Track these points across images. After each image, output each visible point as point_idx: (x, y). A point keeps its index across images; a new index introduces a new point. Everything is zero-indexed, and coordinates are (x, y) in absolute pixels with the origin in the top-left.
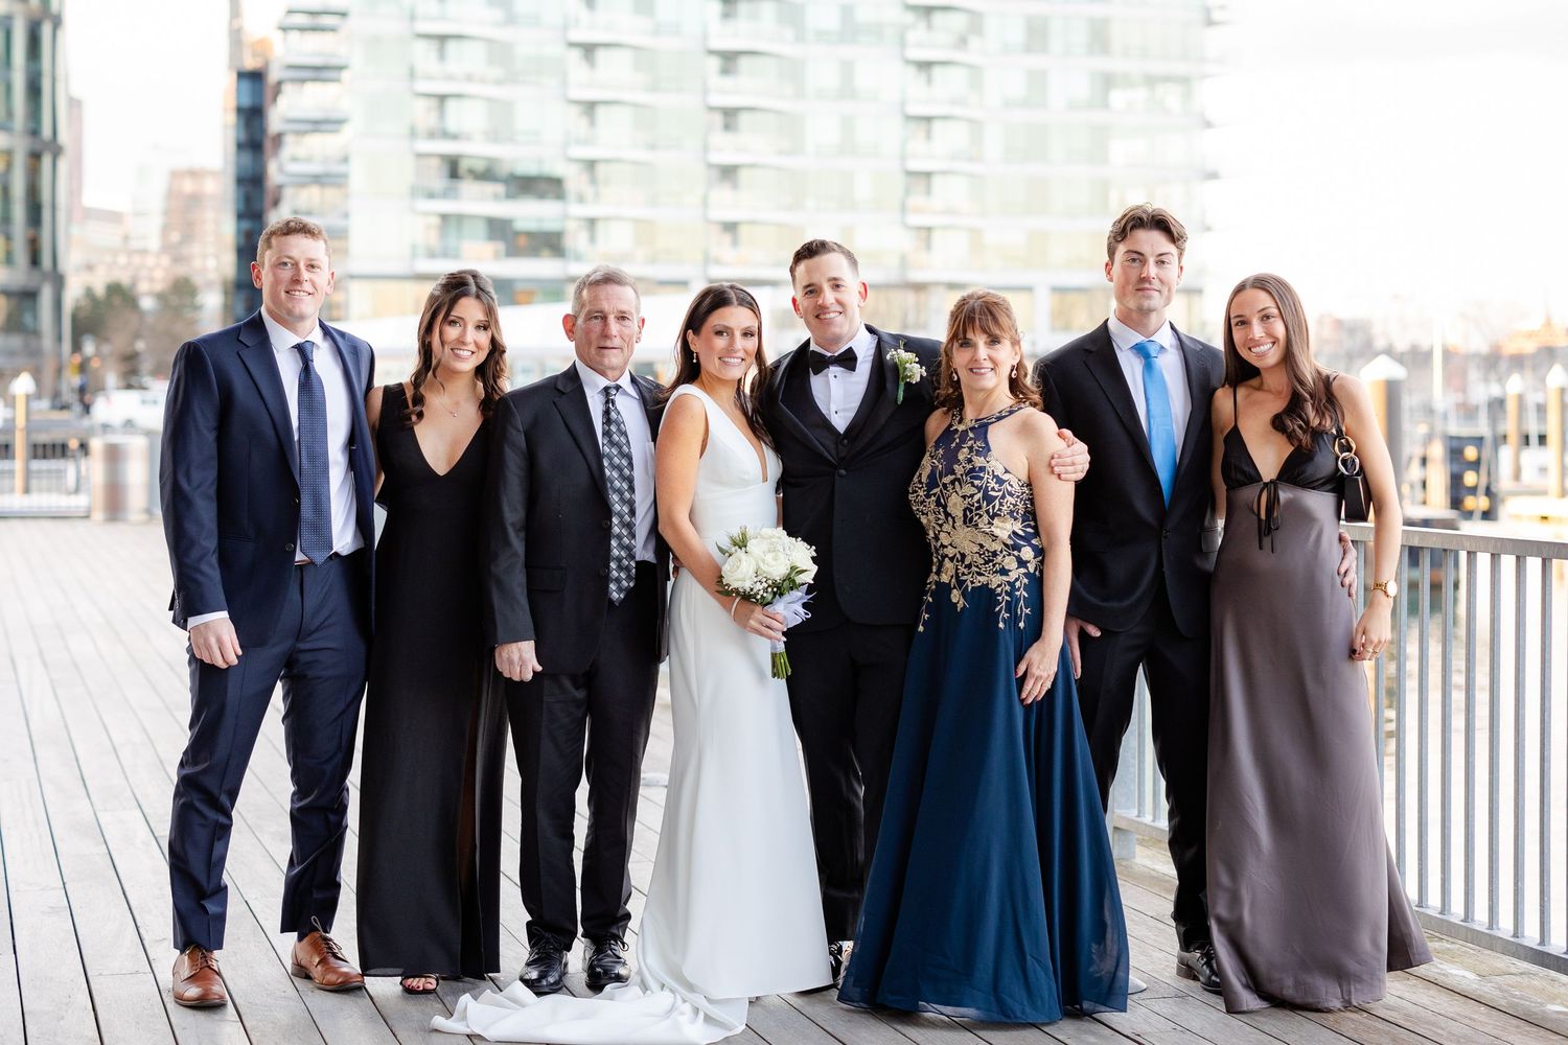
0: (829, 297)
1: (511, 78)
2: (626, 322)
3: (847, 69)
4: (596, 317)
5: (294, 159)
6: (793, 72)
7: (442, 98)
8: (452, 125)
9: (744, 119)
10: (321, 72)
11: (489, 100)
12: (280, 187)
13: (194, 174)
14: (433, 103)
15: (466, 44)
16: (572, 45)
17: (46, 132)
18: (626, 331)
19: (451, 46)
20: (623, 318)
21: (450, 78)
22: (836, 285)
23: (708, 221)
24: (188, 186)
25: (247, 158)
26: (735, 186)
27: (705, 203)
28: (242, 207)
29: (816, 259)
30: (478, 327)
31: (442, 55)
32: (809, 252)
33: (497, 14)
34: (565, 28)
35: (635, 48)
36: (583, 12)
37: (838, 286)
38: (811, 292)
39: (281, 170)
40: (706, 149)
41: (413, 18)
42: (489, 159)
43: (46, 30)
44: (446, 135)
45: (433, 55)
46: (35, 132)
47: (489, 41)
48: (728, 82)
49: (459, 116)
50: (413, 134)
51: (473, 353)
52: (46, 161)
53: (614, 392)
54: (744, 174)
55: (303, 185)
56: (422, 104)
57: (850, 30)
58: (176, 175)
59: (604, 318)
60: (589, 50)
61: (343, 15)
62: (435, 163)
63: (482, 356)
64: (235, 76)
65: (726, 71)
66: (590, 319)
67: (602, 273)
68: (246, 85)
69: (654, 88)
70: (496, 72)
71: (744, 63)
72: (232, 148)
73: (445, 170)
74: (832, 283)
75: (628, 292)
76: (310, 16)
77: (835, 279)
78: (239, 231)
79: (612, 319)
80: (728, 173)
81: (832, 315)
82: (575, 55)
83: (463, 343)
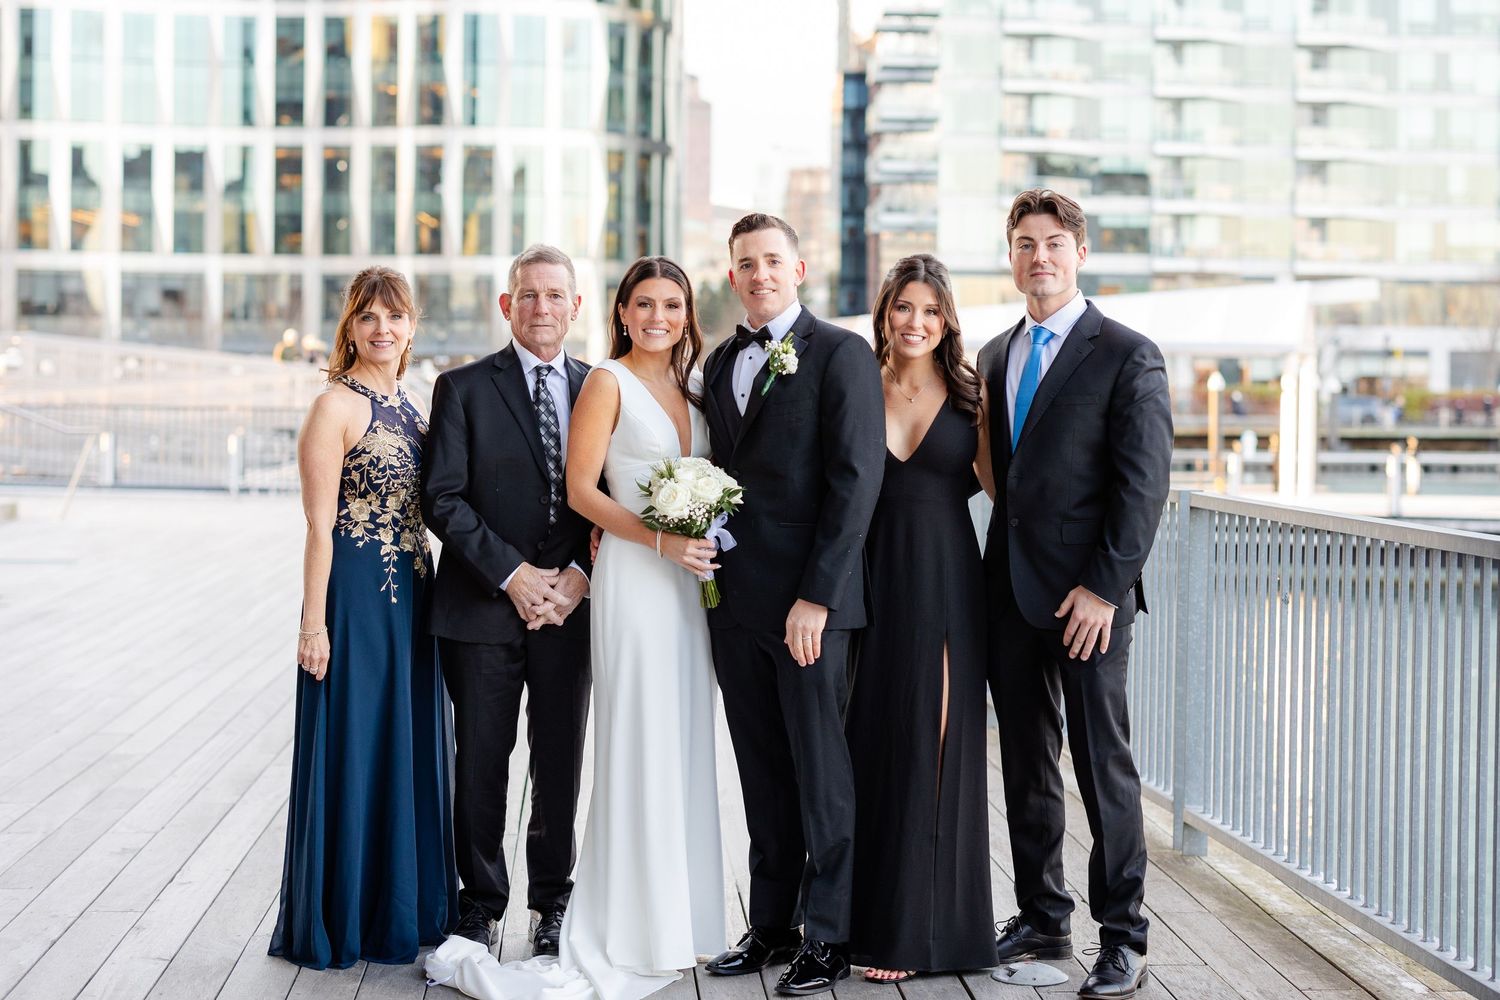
0: (764, 272)
1: (1099, 76)
2: (559, 300)
3: (1442, 61)
4: (528, 296)
5: (889, 158)
6: (1385, 65)
7: (1030, 96)
8: (1039, 123)
9: (1334, 114)
10: (916, 73)
11: (1077, 98)
12: (879, 185)
13: (811, 173)
14: (1021, 101)
15: (1055, 44)
16: (1160, 42)
17: (656, 133)
18: (558, 309)
19: (1040, 45)
20: (556, 296)
21: (1039, 76)
22: (773, 260)
23: (1295, 216)
24: (806, 185)
25: (852, 158)
26: (1324, 181)
27: (1293, 198)
28: (847, 204)
29: (755, 234)
30: (928, 311)
31: (1030, 54)
32: (748, 225)
33: (1085, 13)
34: (1153, 25)
35: (1223, 44)
36: (1172, 10)
37: (774, 262)
38: (747, 266)
39: (878, 170)
40: (1294, 144)
41: (1002, 17)
42: (1075, 156)
43: (657, 37)
44: (1033, 132)
45: (1022, 54)
46: (645, 134)
47: (1076, 39)
48: (1317, 77)
49: (1046, 114)
50: (1002, 132)
51: (924, 338)
52: (656, 161)
53: (545, 372)
54: (1333, 170)
55: (898, 183)
56: (1009, 102)
57: (1446, 22)
58: (795, 174)
59: (536, 296)
60: (1177, 46)
61: (935, 16)
62: (1023, 160)
63: (935, 341)
64: (842, 78)
65: (1316, 66)
66: (522, 298)
67: (533, 252)
68: (852, 86)
69: (1241, 84)
70: (1085, 70)
71: (1335, 57)
72: (838, 146)
73: (1032, 167)
74: (768, 258)
75: (560, 270)
76: (907, 19)
77: (772, 255)
78: (844, 228)
79: (543, 297)
80: (1318, 168)
81: (766, 291)
82: (1163, 54)
83: (911, 328)
